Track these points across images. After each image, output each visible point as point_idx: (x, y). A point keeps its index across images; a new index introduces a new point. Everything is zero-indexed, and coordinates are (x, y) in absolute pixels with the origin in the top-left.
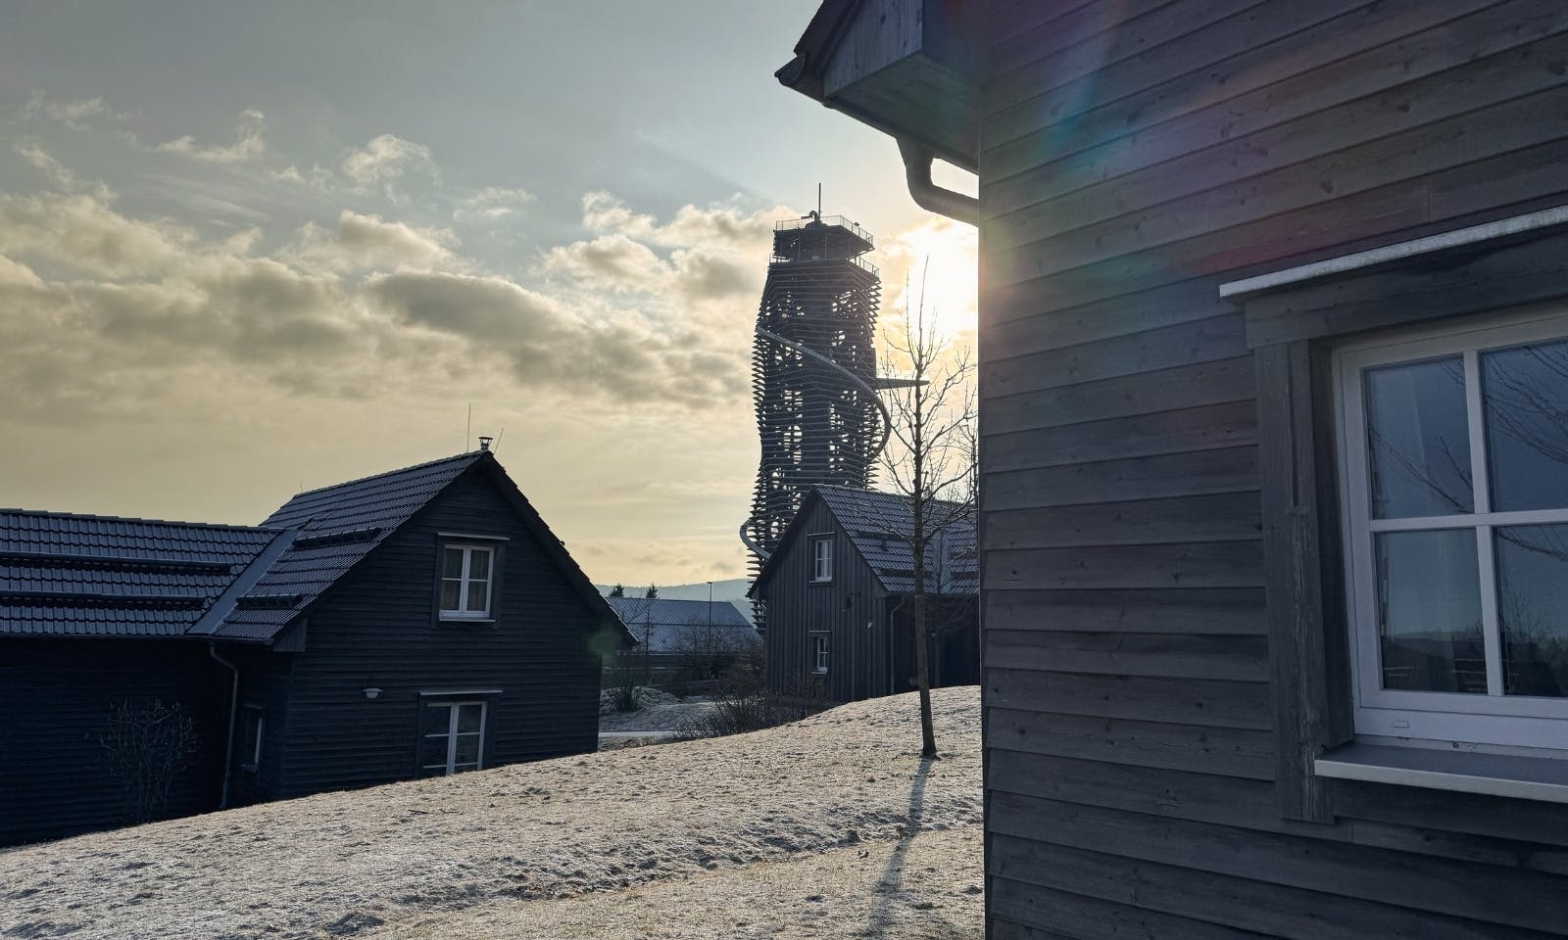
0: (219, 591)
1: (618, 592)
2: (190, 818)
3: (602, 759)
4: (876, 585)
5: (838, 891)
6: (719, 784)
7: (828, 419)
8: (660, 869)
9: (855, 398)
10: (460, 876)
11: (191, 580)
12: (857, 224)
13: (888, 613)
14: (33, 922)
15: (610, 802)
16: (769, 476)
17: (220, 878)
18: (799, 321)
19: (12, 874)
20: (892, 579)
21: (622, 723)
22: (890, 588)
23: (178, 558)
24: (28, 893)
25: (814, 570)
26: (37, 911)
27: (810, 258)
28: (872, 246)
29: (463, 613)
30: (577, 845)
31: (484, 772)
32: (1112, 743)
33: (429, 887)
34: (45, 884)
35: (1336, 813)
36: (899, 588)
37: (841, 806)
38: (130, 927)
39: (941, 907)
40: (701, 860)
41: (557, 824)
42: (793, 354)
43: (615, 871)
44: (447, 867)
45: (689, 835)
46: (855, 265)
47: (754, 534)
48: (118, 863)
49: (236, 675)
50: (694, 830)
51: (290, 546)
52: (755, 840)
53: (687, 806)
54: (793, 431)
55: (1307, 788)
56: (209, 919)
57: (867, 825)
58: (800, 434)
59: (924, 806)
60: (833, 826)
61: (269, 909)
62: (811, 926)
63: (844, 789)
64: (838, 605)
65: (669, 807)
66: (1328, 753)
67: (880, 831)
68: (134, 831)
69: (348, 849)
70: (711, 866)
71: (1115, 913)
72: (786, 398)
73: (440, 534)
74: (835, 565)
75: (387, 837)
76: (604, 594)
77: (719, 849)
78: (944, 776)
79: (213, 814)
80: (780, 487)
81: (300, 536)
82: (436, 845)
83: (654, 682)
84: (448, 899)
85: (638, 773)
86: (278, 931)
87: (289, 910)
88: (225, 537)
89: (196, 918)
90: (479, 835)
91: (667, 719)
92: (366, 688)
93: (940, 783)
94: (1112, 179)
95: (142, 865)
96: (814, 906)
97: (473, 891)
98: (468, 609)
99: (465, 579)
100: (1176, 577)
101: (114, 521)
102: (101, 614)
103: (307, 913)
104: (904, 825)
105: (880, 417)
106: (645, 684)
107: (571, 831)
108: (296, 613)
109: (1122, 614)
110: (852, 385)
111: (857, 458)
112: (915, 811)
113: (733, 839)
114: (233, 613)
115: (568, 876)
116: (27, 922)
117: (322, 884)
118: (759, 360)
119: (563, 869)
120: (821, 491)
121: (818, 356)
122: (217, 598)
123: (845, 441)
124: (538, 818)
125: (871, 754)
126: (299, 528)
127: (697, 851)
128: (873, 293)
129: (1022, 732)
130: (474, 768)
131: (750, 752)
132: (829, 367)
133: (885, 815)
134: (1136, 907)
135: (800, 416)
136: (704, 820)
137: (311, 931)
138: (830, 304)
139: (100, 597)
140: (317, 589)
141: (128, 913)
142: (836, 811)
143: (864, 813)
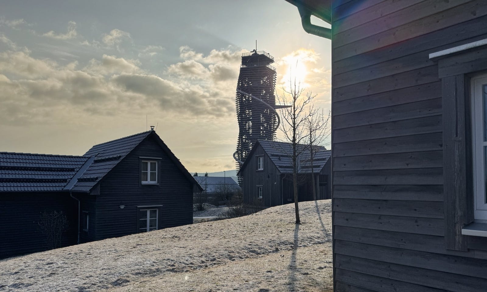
0: (72, 176)
1: (196, 175)
2: (67, 247)
3: (195, 226)
4: (277, 171)
5: (276, 269)
6: (233, 234)
7: (260, 119)
8: (217, 261)
9: (269, 112)
10: (153, 265)
11: (63, 173)
12: (269, 54)
13: (281, 180)
14: (17, 283)
15: (200, 240)
16: (242, 138)
17: (77, 267)
18: (250, 87)
19: (11, 267)
20: (282, 169)
21: (200, 214)
22: (282, 172)
23: (58, 166)
24: (16, 273)
25: (258, 166)
26: (19, 279)
27: (254, 66)
28: (273, 61)
29: (149, 182)
30: (190, 254)
31: (159, 231)
32: (381, 223)
33: (144, 269)
34: (21, 270)
35: (468, 248)
36: (285, 172)
37: (272, 240)
38: (48, 284)
39: (311, 274)
40: (230, 258)
41: (183, 247)
42: (249, 98)
43: (203, 262)
44: (149, 262)
45: (225, 250)
46: (268, 68)
47: (238, 156)
48: (45, 263)
49: (79, 202)
50: (227, 248)
51: (93, 162)
52: (246, 251)
53: (223, 240)
54: (249, 123)
55: (457, 239)
56: (73, 281)
57: (281, 246)
58: (251, 124)
59: (298, 239)
60: (271, 246)
61: (92, 278)
62: (270, 281)
63: (272, 234)
64: (265, 177)
65: (218, 241)
66: (466, 226)
67: (285, 247)
68: (50, 252)
69: (117, 257)
70: (233, 260)
71: (381, 281)
72: (247, 112)
73: (140, 157)
74: (264, 165)
75: (129, 253)
76: (192, 175)
77: (235, 255)
78: (304, 230)
79: (74, 246)
80: (246, 141)
81: (96, 159)
82: (145, 255)
83: (208, 201)
84: (150, 273)
85: (207, 230)
86: (96, 285)
87: (99, 278)
88: (72, 159)
89: (69, 281)
90: (159, 252)
91: (213, 213)
92: (120, 206)
93: (303, 232)
94: (384, 16)
95: (52, 263)
96: (269, 274)
97: (158, 270)
98: (151, 181)
99: (149, 172)
100: (408, 165)
101: (37, 155)
102: (35, 184)
103: (105, 279)
104: (293, 246)
105: (277, 118)
106: (206, 202)
107: (188, 250)
108: (96, 183)
109: (386, 178)
110: (267, 108)
111: (269, 131)
112: (296, 241)
113: (240, 251)
114: (77, 183)
115: (188, 264)
116: (16, 283)
117: (109, 269)
118: (238, 100)
119: (186, 262)
120: (260, 142)
121: (257, 98)
122: (71, 179)
123: (266, 126)
124: (177, 245)
125: (280, 223)
126: (96, 156)
127: (228, 255)
128: (274, 77)
129: (347, 220)
130: (155, 229)
131: (241, 223)
132: (260, 102)
133: (286, 243)
134: (389, 279)
135: (251, 118)
136: (230, 246)
137: (106, 285)
138: (260, 81)
139: (34, 179)
140: (102, 175)
141: (48, 280)
142: (271, 242)
143: (280, 242)
